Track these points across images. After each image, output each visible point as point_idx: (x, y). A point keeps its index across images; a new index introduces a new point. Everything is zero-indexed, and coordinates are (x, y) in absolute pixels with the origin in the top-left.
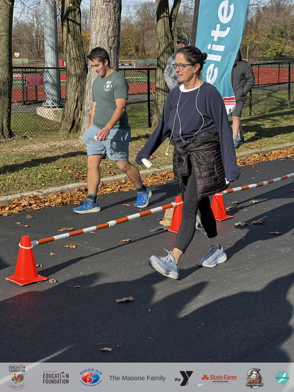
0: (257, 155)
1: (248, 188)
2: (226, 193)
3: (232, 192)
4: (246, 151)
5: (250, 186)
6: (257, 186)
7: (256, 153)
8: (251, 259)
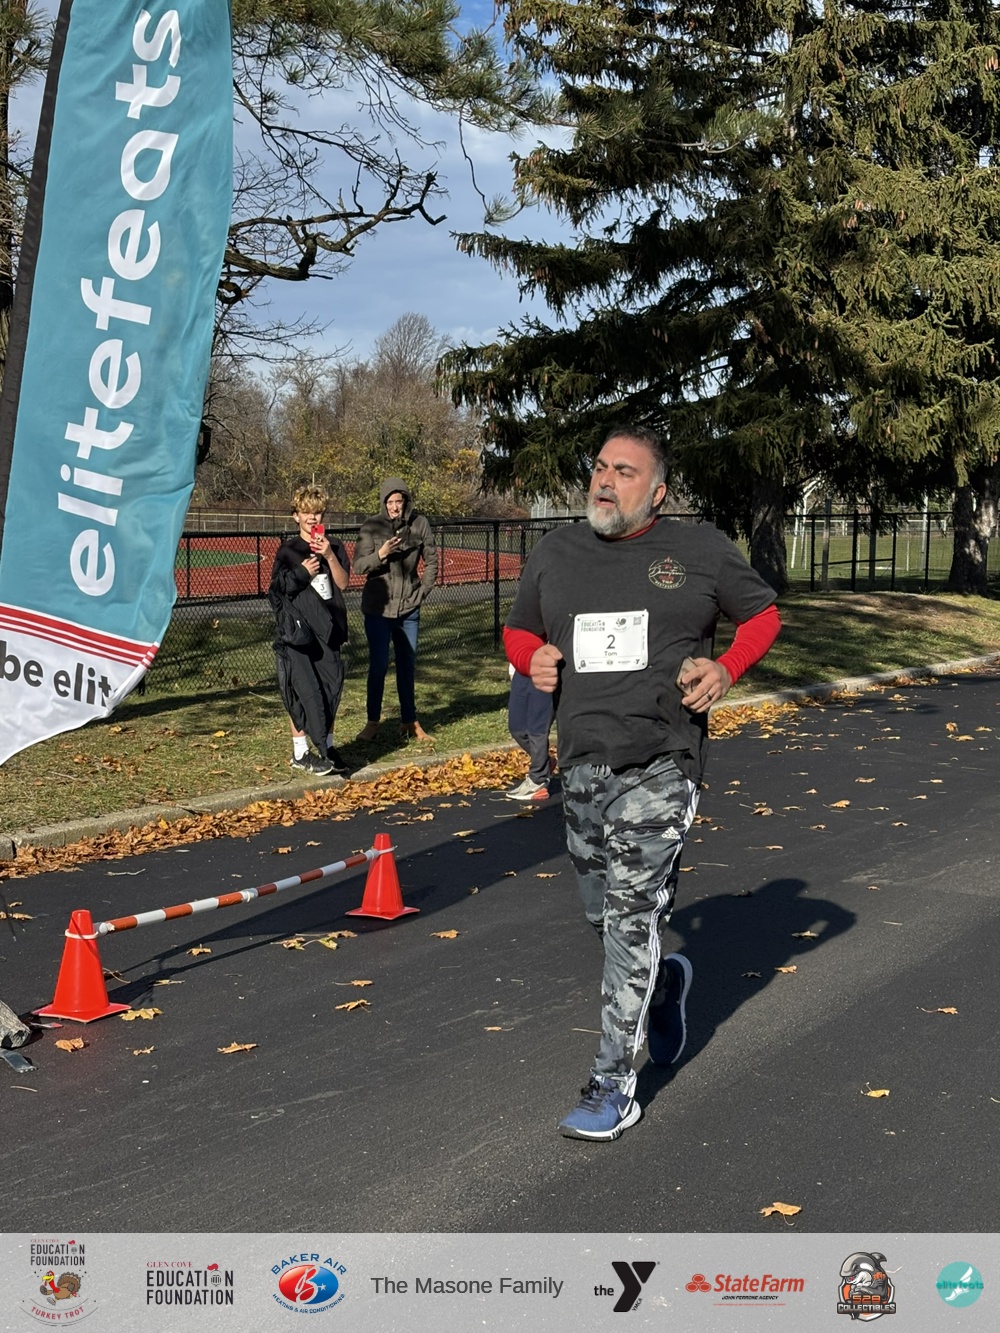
0: (266, 804)
1: (189, 913)
2: (109, 932)
3: (134, 926)
4: (234, 791)
5: (197, 906)
6: (219, 907)
7: (265, 798)
8: (145, 1154)
